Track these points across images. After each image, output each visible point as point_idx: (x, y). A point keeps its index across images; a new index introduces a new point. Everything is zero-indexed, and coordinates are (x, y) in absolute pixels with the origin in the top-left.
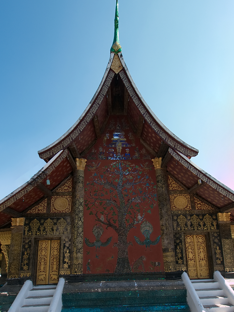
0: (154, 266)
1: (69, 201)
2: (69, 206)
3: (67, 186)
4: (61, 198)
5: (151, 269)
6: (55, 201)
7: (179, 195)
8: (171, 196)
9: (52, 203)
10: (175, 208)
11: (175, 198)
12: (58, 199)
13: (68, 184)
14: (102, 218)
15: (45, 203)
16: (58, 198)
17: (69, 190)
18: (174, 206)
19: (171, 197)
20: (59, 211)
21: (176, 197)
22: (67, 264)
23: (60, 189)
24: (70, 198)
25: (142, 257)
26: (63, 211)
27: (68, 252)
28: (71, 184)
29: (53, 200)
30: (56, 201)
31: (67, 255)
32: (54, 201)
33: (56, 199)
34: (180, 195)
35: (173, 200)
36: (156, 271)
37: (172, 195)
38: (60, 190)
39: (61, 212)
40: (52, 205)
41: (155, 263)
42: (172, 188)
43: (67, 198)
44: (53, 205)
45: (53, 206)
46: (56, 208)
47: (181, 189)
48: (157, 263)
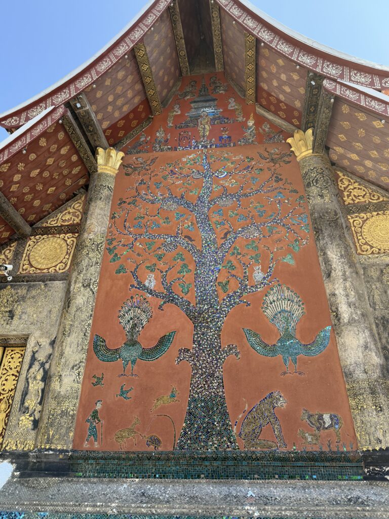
0: (318, 428)
1: (68, 245)
2: (67, 257)
3: (69, 213)
4: (52, 238)
5: (306, 439)
6: (36, 246)
7: (375, 213)
8: (352, 218)
9: (28, 250)
10: (369, 247)
11: (364, 222)
12: (43, 241)
13: (74, 208)
14: (151, 282)
15: (10, 253)
16: (43, 239)
17: (74, 220)
18: (366, 243)
19: (351, 221)
20: (39, 269)
21: (367, 219)
22: (30, 416)
23: (51, 221)
24: (73, 239)
25: (271, 396)
26: (48, 269)
27: (39, 377)
28: (80, 208)
29: (29, 245)
30: (38, 246)
31: (36, 386)
32: (33, 247)
33: (38, 242)
34: (378, 214)
35: (361, 227)
36: (326, 449)
37: (353, 216)
38: (53, 223)
39: (45, 271)
40: (24, 255)
41: (321, 417)
42: (352, 199)
43: (66, 238)
44: (29, 257)
45: (27, 258)
46: (33, 263)
47: (379, 198)
48: (326, 417)
